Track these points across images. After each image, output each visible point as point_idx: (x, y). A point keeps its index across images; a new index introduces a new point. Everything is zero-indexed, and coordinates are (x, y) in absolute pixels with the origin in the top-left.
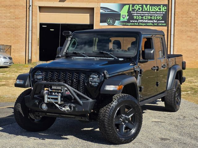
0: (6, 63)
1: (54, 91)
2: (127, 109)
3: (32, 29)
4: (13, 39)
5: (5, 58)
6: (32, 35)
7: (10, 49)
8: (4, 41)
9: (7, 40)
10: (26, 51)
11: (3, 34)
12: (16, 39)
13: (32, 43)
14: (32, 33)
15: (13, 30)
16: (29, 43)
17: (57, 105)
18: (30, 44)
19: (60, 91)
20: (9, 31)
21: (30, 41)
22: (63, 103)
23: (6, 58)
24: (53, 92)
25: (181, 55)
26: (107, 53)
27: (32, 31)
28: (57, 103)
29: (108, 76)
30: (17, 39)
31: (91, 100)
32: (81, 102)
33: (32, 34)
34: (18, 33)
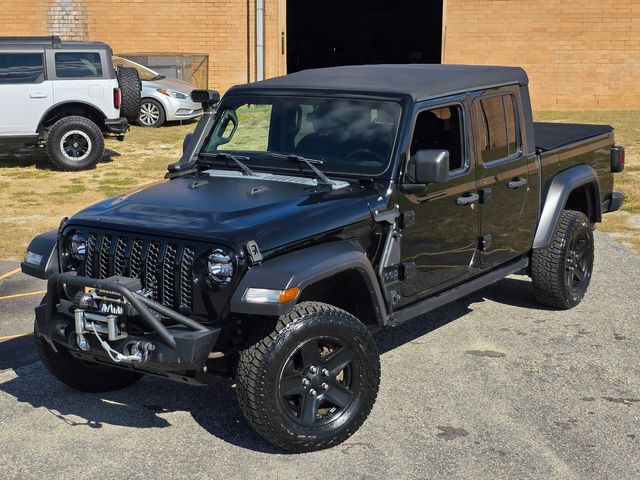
0: (184, 112)
1: (105, 298)
2: (329, 348)
3: (264, 6)
4: (212, 35)
5: (180, 96)
6: (264, 24)
7: (205, 64)
8: (189, 43)
9: (196, 39)
10: (248, 71)
11: (184, 22)
12: (221, 35)
13: (264, 46)
14: (264, 16)
15: (212, 9)
16: (256, 46)
17: (105, 345)
18: (260, 50)
19: (119, 301)
20: (200, 13)
21: (260, 42)
22: (124, 336)
23: (183, 97)
24: (104, 302)
25: (608, 129)
26: (305, 160)
27: (264, 11)
28: (105, 337)
29: (257, 257)
30: (224, 35)
31: (204, 330)
32: (171, 338)
33: (264, 20)
34: (226, 18)
